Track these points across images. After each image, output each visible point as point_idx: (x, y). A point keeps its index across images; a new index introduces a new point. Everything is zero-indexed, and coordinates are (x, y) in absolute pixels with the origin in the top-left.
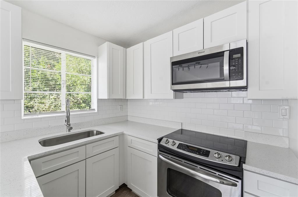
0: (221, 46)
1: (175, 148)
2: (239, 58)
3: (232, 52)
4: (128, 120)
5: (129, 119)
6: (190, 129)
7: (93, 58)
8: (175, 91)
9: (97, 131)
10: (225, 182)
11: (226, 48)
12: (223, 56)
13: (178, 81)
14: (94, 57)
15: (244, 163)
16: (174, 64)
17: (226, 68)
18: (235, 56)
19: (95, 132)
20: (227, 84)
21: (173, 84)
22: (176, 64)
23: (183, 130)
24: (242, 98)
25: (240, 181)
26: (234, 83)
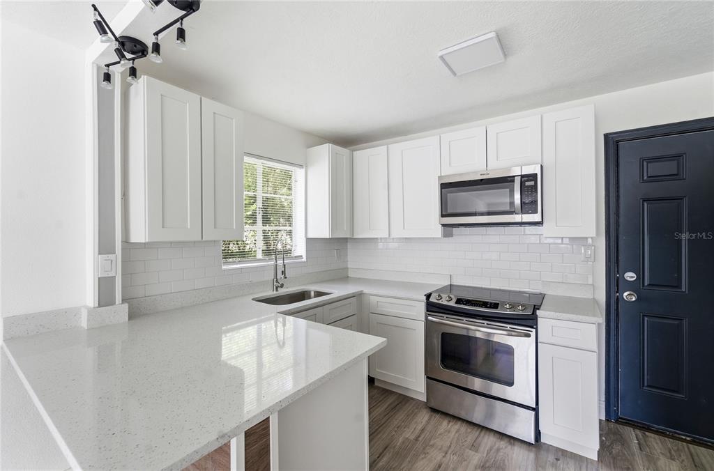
0: (509, 169)
1: (452, 304)
2: (531, 186)
3: (525, 178)
4: (348, 277)
5: (351, 274)
6: (463, 285)
7: (294, 168)
8: (443, 225)
9: (315, 292)
10: (513, 333)
11: (516, 171)
12: (513, 181)
13: (450, 211)
14: (301, 166)
15: (538, 309)
16: (444, 186)
17: (517, 196)
18: (527, 184)
19: (312, 294)
20: (517, 218)
21: (443, 216)
22: (447, 187)
23: (453, 285)
24: (538, 236)
25: (534, 330)
26: (528, 218)
